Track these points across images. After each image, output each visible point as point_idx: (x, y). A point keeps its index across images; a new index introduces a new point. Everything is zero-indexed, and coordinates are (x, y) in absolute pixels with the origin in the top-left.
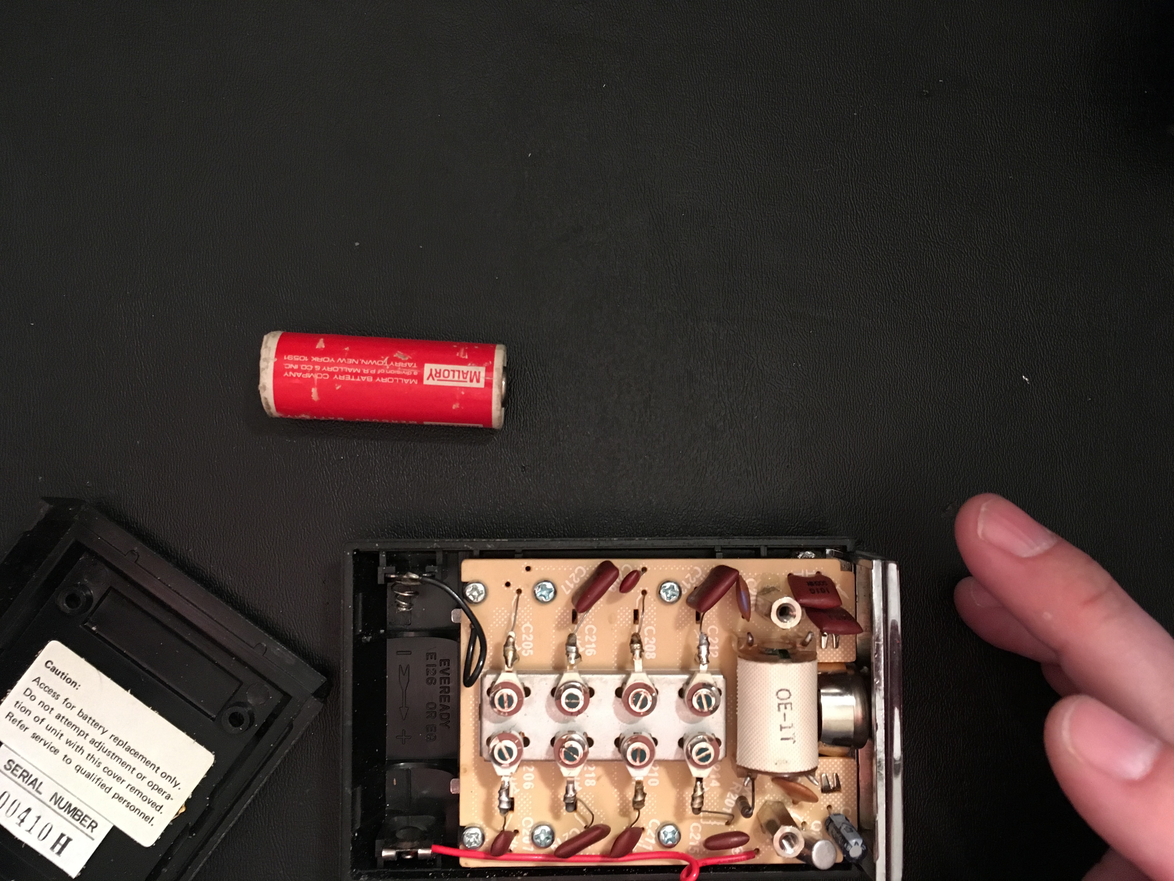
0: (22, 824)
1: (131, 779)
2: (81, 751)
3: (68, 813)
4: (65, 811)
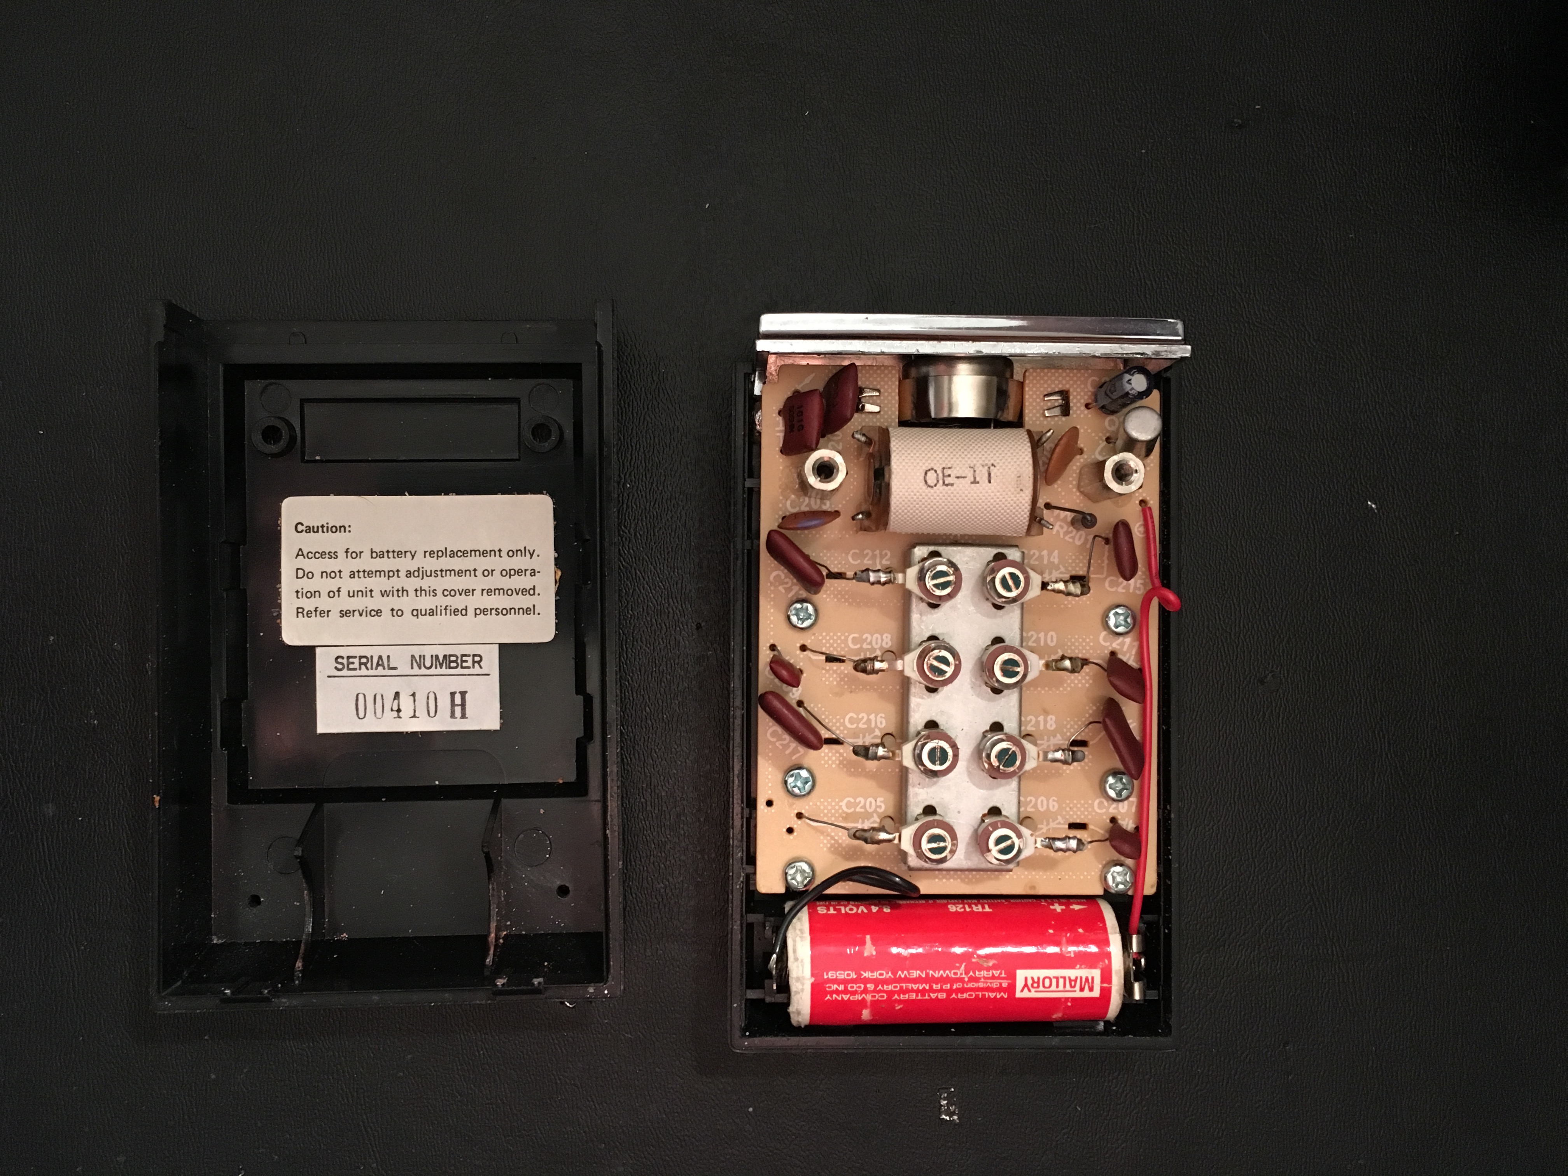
0: (401, 714)
1: (479, 583)
2: (405, 593)
3: (441, 668)
4: (436, 668)
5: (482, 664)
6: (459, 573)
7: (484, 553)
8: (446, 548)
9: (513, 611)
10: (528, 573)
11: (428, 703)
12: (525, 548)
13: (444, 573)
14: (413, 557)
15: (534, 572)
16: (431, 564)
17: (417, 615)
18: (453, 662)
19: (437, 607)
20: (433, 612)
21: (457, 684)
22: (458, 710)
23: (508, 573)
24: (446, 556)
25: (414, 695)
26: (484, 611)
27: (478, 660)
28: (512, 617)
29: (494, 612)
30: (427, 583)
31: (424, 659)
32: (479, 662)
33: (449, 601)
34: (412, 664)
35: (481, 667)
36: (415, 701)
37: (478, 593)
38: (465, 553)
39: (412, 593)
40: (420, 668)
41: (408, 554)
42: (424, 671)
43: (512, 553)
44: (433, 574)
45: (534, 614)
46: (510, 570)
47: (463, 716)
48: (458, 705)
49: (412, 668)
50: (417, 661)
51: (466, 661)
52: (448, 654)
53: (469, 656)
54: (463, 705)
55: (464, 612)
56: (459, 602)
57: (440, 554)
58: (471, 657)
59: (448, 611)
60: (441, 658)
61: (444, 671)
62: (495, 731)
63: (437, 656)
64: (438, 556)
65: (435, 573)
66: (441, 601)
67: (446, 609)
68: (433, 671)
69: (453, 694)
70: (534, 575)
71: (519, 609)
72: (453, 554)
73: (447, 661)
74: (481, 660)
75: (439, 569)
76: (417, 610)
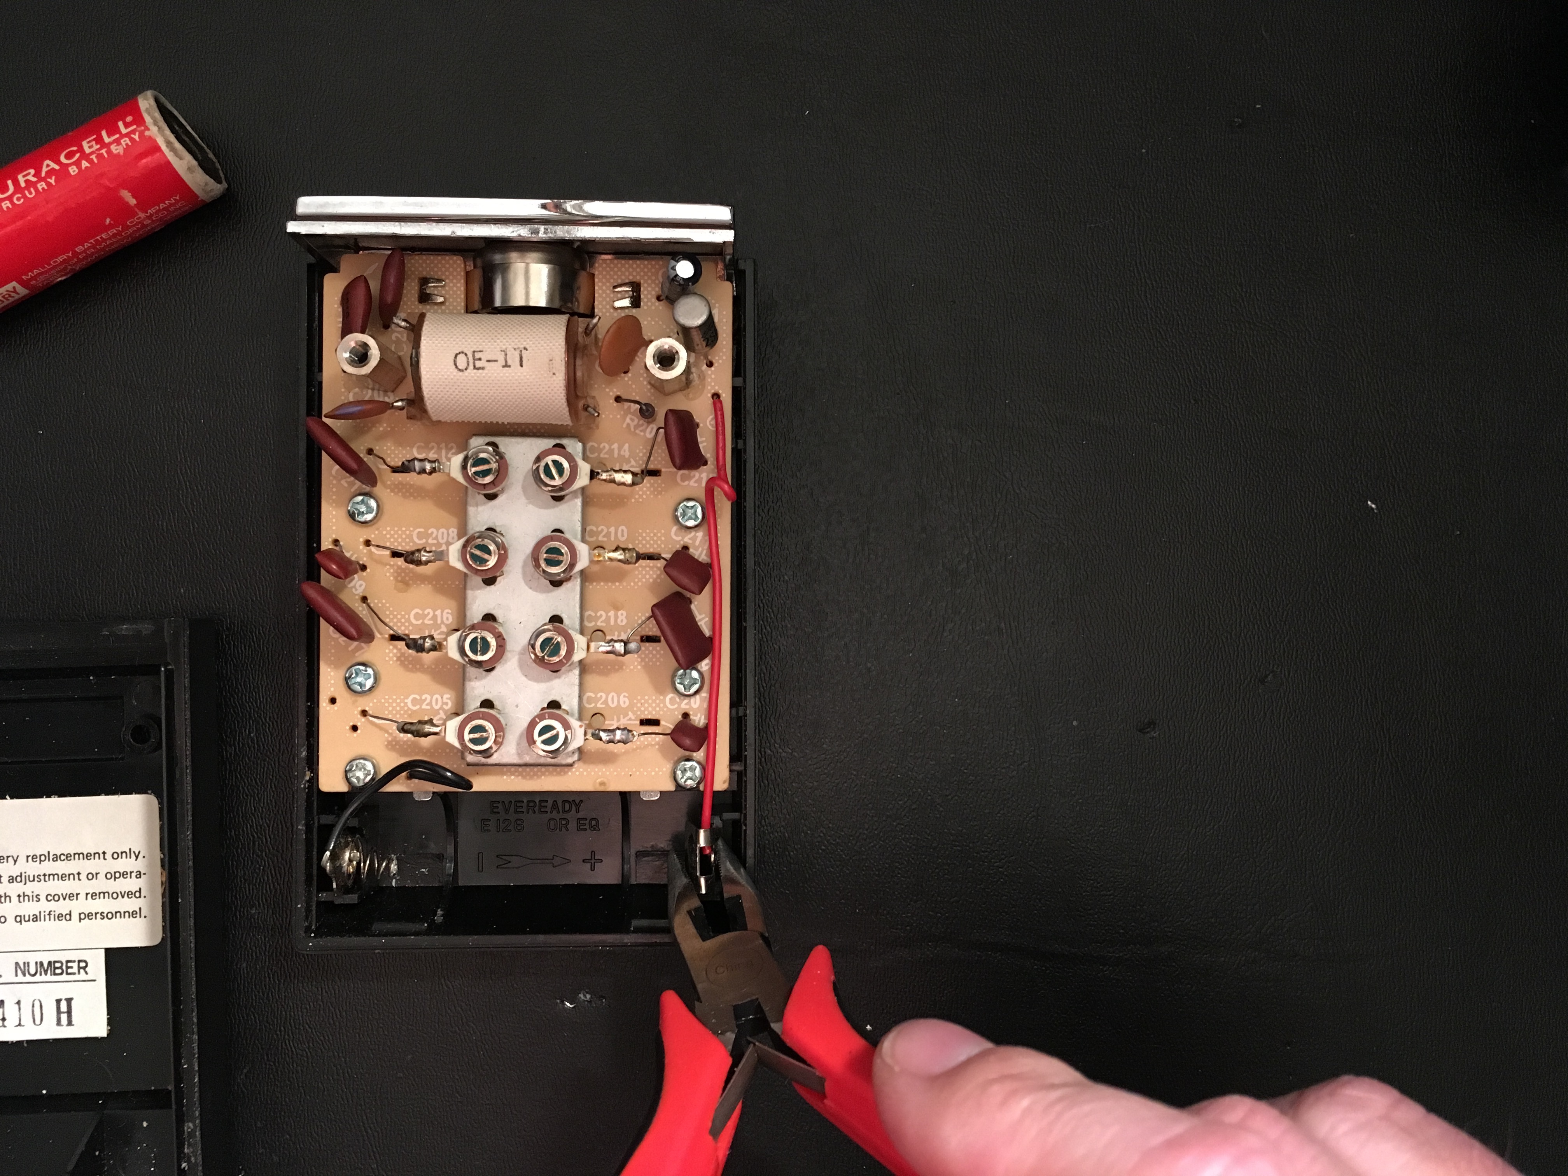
2: (8, 899)
3: (46, 974)
4: (41, 975)
5: (87, 969)
6: (63, 877)
7: (88, 856)
8: (49, 852)
9: (118, 914)
10: (134, 875)
11: (33, 1011)
12: (130, 849)
13: (47, 878)
14: (15, 861)
15: (140, 874)
16: (34, 869)
17: (21, 921)
18: (58, 968)
19: (40, 912)
20: (37, 917)
21: (63, 991)
22: (64, 1017)
23: (113, 876)
24: (49, 860)
25: (18, 1003)
26: (89, 916)
27: (83, 965)
28: (117, 921)
29: (99, 916)
30: (30, 888)
31: (28, 966)
32: (84, 968)
33: (52, 906)
34: (16, 971)
35: (86, 973)
36: (20, 1009)
37: (82, 897)
38: (68, 857)
39: (15, 899)
40: (24, 975)
41: (10, 859)
42: (28, 978)
43: (116, 855)
44: (36, 879)
45: (140, 917)
46: (115, 873)
47: (70, 1023)
48: (64, 1013)
49: (16, 975)
50: (22, 968)
51: (72, 967)
52: (52, 960)
53: (74, 961)
54: (69, 1012)
55: (68, 917)
56: (62, 907)
57: (43, 858)
58: (77, 963)
59: (52, 917)
60: (46, 965)
61: (49, 977)
62: (102, 1038)
63: (42, 964)
64: (41, 861)
65: (38, 878)
66: (44, 906)
67: (49, 914)
68: (37, 978)
69: (58, 1001)
70: (140, 877)
71: (125, 912)
72: (56, 858)
73: (52, 967)
74: (86, 966)
75: (42, 874)
76: (20, 916)
